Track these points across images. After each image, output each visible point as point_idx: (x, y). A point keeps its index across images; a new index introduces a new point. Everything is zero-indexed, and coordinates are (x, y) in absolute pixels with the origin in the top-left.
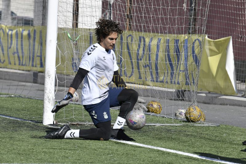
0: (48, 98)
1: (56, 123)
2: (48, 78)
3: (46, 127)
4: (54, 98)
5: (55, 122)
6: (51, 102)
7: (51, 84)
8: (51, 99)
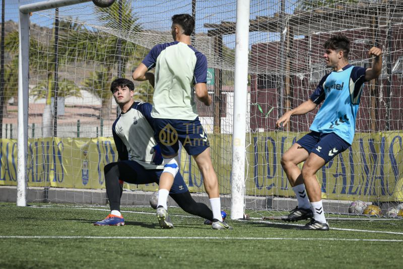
0: (237, 186)
1: (247, 217)
2: (236, 161)
3: (234, 221)
4: (244, 186)
5: (245, 216)
6: (241, 191)
7: (240, 169)
8: (241, 187)
